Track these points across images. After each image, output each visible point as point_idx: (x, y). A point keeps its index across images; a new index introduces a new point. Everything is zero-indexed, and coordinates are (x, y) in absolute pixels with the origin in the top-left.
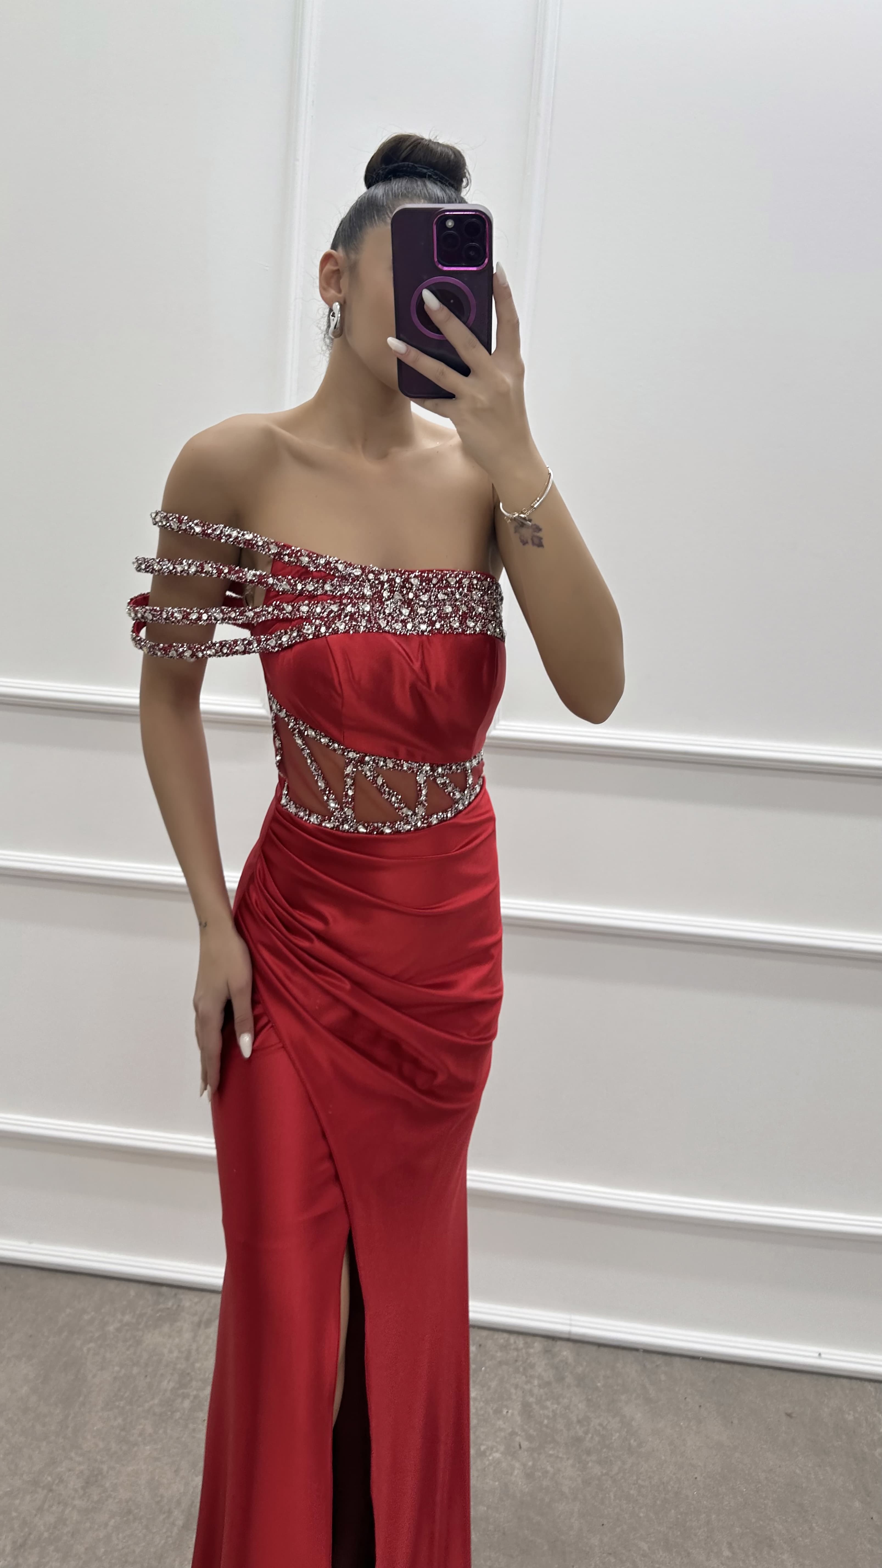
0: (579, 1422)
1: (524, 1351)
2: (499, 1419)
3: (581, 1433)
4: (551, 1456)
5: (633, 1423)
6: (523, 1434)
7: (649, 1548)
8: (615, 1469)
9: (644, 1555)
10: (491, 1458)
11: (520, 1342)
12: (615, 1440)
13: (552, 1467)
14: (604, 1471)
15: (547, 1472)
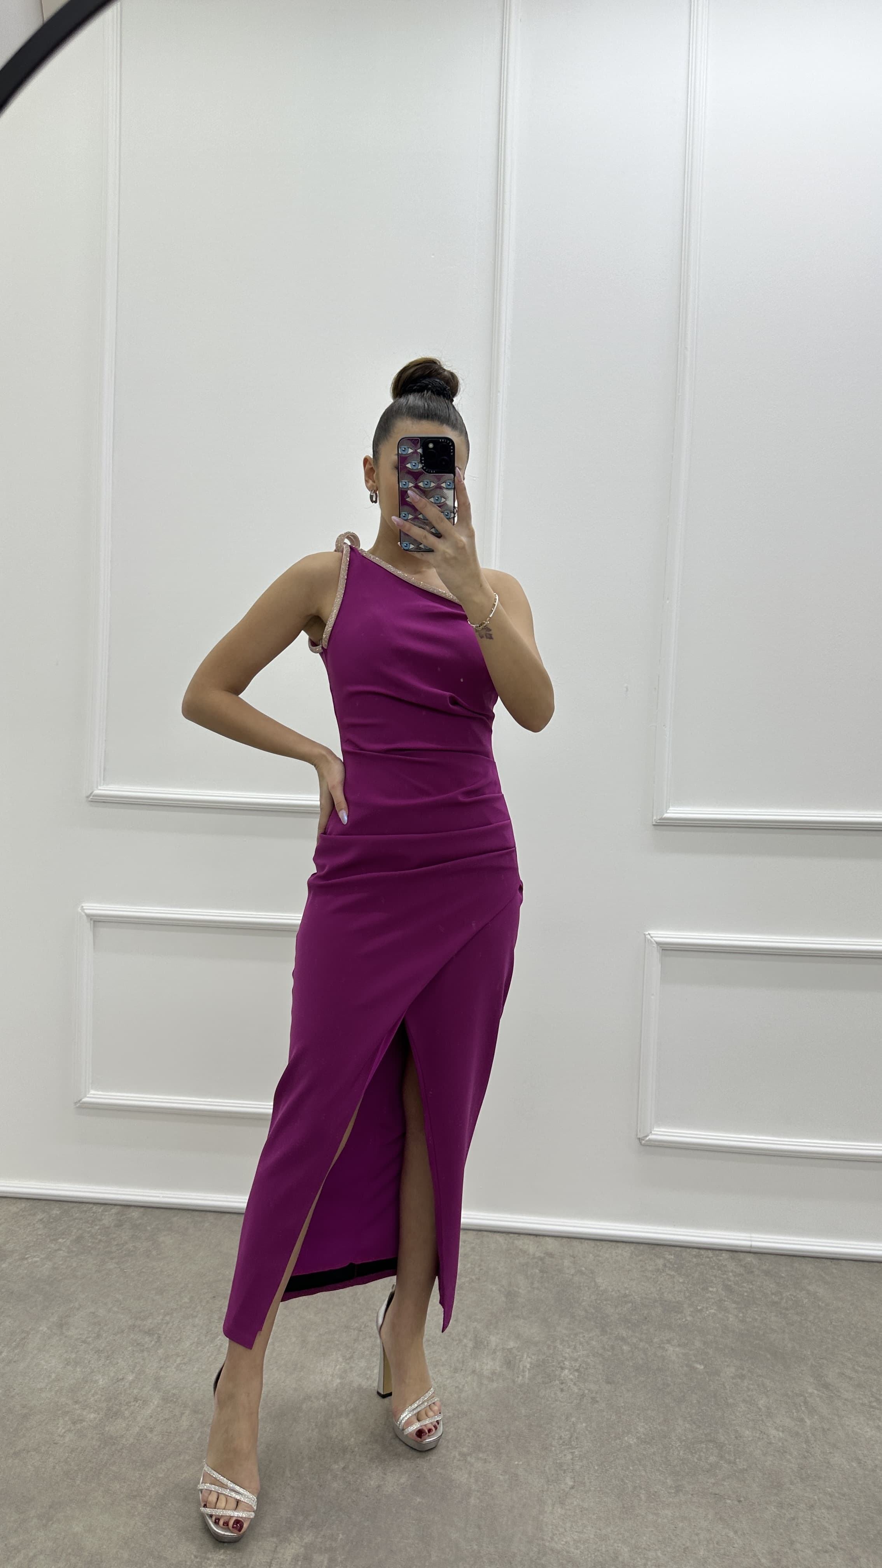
0: (772, 1294)
1: (714, 1258)
2: (708, 1293)
3: (776, 1299)
4: (756, 1311)
5: (818, 1294)
6: (729, 1300)
7: (852, 1356)
8: (811, 1318)
9: (849, 1359)
10: (707, 1312)
11: (710, 1253)
12: (806, 1303)
13: (760, 1317)
14: (803, 1318)
15: (756, 1320)
